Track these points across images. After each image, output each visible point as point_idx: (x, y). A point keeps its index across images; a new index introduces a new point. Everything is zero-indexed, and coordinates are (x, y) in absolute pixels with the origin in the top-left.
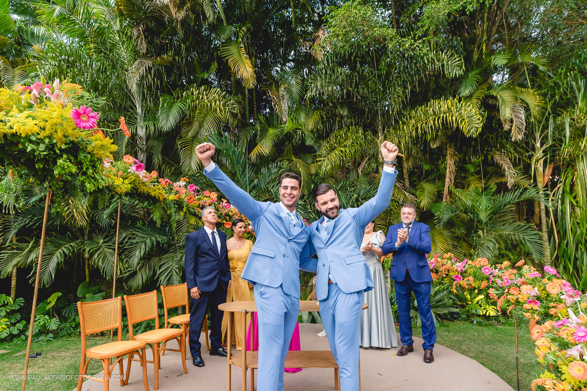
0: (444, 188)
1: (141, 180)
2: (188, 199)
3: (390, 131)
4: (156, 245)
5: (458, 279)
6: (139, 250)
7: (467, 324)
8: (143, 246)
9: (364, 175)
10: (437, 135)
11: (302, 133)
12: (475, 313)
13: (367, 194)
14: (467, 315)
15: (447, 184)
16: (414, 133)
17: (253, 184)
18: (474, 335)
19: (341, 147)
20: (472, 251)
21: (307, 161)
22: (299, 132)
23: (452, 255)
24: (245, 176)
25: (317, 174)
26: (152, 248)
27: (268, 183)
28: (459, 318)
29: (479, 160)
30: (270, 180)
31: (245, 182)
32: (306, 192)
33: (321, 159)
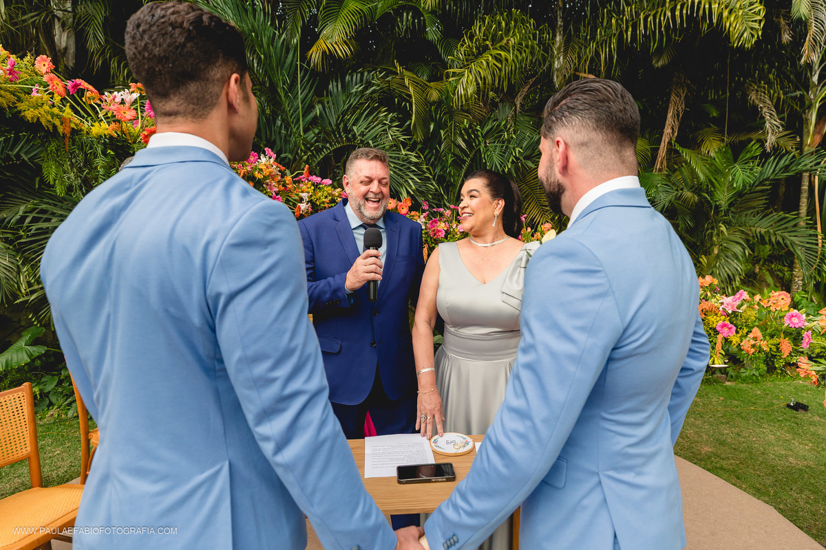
0: (660, 144)
9: (526, 111)
10: (669, 41)
13: (534, 149)
15: (665, 138)
16: (629, 33)
17: (311, 115)
19: (496, 49)
21: (421, 77)
24: (296, 97)
27: (344, 113)
30: (346, 107)
31: (295, 111)
32: (419, 136)
33: (457, 71)
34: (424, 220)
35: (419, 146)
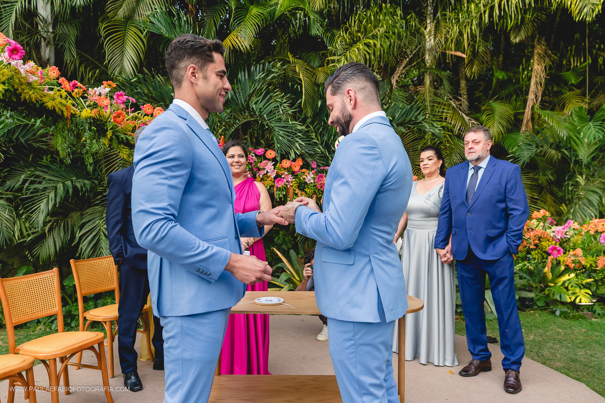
0: (525, 108)
1: (23, 78)
2: (115, 117)
3: (445, 15)
4: (73, 193)
5: (555, 252)
6: (45, 201)
7: (545, 316)
8: (52, 195)
9: (400, 87)
10: (523, 19)
11: (305, 16)
12: (559, 299)
13: (407, 116)
14: (545, 302)
15: (530, 104)
16: (487, 15)
18: (558, 333)
19: (368, 38)
20: (564, 208)
21: (312, 64)
22: (300, 14)
23: (548, 214)
26: (66, 198)
27: (250, 96)
28: (533, 306)
29: (583, 65)
30: (252, 91)
32: (309, 112)
33: (336, 58)
34: (313, 176)
35: (309, 120)
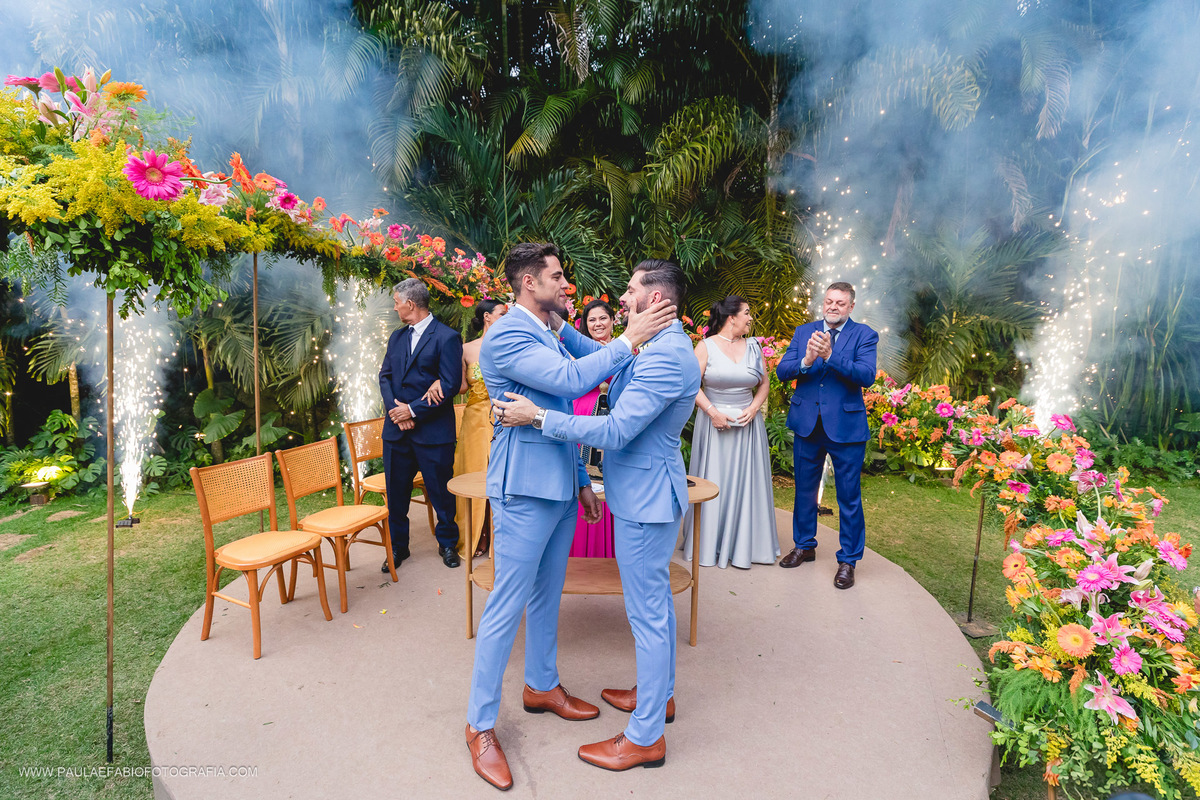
0: (888, 227)
1: (292, 223)
2: (389, 253)
5: (890, 420)
6: (300, 338)
7: (897, 482)
8: (309, 331)
11: (617, 108)
13: (738, 239)
14: (899, 465)
15: (894, 220)
17: (516, 215)
19: (697, 141)
21: (624, 169)
22: (611, 106)
24: (500, 199)
25: (642, 195)
27: (547, 214)
28: (884, 470)
30: (549, 207)
31: (501, 211)
32: (619, 231)
33: (654, 165)
35: (619, 242)
